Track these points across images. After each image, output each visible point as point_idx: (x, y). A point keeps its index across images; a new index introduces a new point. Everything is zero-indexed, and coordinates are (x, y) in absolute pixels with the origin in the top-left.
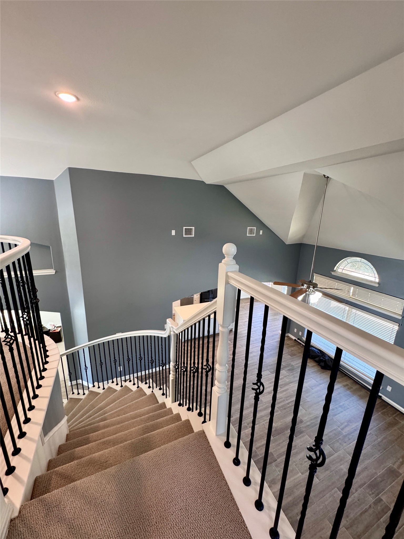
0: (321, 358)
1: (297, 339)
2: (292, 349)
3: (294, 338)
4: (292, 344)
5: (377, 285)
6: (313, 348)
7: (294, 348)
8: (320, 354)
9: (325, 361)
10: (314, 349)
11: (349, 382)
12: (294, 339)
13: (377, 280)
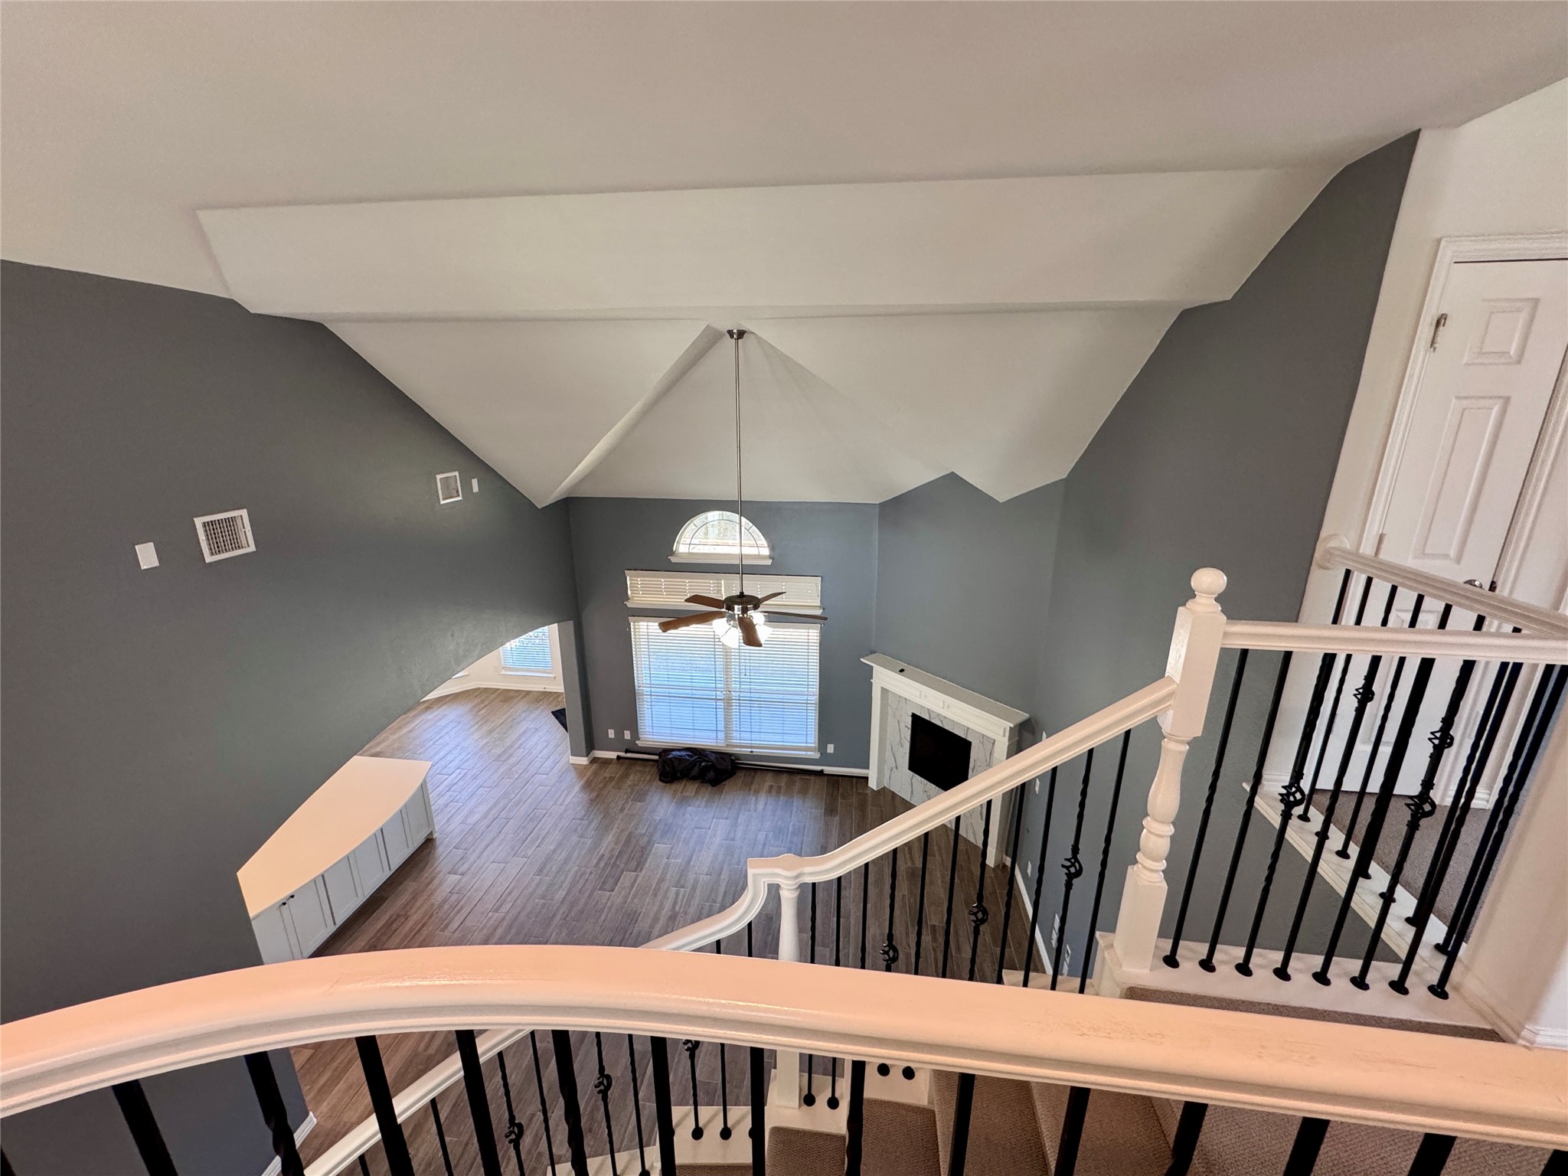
0: (703, 764)
1: (622, 754)
2: (629, 783)
3: (613, 755)
4: (620, 773)
5: (769, 562)
6: (674, 753)
7: (631, 777)
8: (696, 757)
9: (713, 767)
10: (678, 753)
11: (769, 780)
12: (615, 757)
13: (766, 551)
